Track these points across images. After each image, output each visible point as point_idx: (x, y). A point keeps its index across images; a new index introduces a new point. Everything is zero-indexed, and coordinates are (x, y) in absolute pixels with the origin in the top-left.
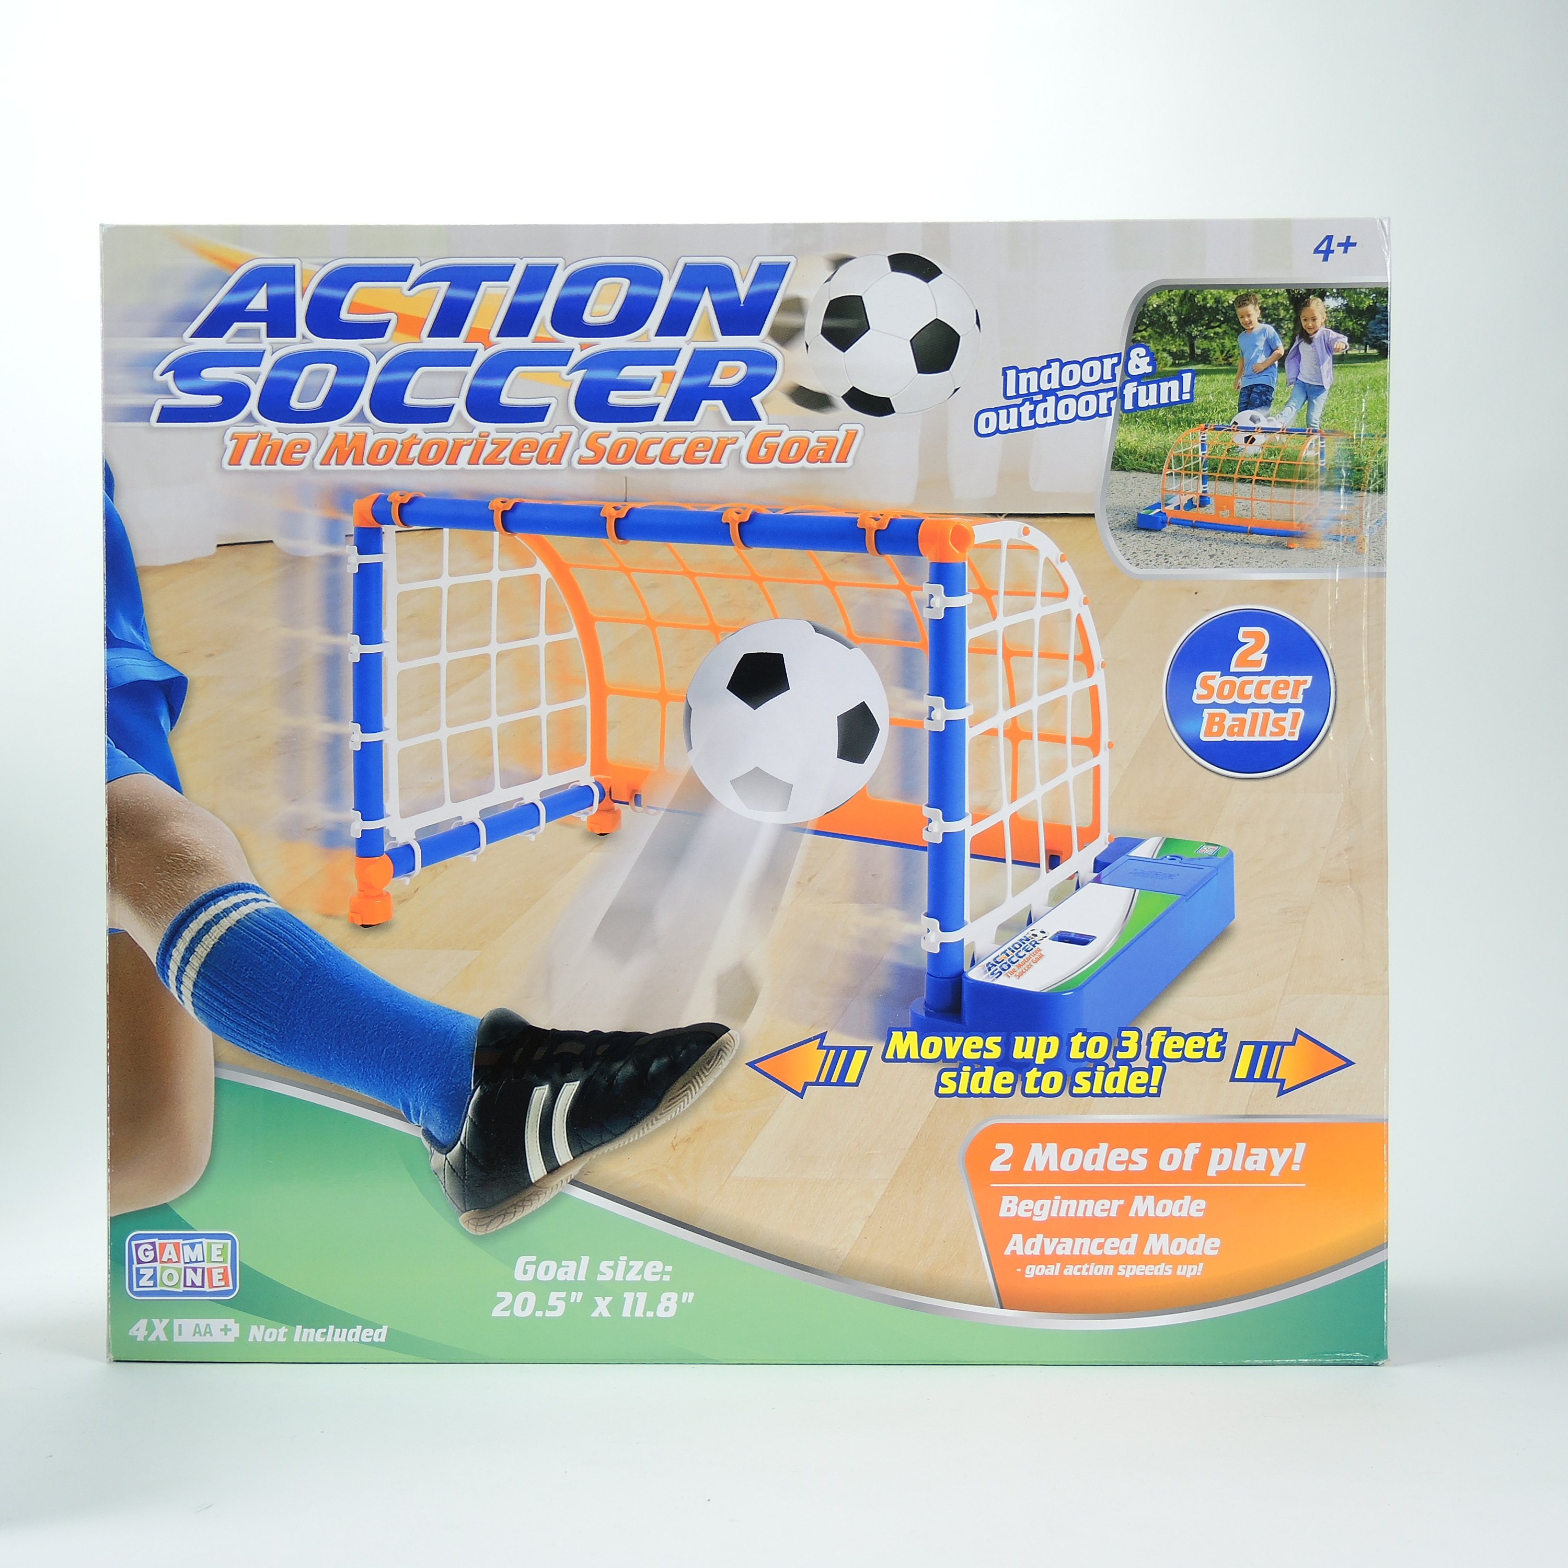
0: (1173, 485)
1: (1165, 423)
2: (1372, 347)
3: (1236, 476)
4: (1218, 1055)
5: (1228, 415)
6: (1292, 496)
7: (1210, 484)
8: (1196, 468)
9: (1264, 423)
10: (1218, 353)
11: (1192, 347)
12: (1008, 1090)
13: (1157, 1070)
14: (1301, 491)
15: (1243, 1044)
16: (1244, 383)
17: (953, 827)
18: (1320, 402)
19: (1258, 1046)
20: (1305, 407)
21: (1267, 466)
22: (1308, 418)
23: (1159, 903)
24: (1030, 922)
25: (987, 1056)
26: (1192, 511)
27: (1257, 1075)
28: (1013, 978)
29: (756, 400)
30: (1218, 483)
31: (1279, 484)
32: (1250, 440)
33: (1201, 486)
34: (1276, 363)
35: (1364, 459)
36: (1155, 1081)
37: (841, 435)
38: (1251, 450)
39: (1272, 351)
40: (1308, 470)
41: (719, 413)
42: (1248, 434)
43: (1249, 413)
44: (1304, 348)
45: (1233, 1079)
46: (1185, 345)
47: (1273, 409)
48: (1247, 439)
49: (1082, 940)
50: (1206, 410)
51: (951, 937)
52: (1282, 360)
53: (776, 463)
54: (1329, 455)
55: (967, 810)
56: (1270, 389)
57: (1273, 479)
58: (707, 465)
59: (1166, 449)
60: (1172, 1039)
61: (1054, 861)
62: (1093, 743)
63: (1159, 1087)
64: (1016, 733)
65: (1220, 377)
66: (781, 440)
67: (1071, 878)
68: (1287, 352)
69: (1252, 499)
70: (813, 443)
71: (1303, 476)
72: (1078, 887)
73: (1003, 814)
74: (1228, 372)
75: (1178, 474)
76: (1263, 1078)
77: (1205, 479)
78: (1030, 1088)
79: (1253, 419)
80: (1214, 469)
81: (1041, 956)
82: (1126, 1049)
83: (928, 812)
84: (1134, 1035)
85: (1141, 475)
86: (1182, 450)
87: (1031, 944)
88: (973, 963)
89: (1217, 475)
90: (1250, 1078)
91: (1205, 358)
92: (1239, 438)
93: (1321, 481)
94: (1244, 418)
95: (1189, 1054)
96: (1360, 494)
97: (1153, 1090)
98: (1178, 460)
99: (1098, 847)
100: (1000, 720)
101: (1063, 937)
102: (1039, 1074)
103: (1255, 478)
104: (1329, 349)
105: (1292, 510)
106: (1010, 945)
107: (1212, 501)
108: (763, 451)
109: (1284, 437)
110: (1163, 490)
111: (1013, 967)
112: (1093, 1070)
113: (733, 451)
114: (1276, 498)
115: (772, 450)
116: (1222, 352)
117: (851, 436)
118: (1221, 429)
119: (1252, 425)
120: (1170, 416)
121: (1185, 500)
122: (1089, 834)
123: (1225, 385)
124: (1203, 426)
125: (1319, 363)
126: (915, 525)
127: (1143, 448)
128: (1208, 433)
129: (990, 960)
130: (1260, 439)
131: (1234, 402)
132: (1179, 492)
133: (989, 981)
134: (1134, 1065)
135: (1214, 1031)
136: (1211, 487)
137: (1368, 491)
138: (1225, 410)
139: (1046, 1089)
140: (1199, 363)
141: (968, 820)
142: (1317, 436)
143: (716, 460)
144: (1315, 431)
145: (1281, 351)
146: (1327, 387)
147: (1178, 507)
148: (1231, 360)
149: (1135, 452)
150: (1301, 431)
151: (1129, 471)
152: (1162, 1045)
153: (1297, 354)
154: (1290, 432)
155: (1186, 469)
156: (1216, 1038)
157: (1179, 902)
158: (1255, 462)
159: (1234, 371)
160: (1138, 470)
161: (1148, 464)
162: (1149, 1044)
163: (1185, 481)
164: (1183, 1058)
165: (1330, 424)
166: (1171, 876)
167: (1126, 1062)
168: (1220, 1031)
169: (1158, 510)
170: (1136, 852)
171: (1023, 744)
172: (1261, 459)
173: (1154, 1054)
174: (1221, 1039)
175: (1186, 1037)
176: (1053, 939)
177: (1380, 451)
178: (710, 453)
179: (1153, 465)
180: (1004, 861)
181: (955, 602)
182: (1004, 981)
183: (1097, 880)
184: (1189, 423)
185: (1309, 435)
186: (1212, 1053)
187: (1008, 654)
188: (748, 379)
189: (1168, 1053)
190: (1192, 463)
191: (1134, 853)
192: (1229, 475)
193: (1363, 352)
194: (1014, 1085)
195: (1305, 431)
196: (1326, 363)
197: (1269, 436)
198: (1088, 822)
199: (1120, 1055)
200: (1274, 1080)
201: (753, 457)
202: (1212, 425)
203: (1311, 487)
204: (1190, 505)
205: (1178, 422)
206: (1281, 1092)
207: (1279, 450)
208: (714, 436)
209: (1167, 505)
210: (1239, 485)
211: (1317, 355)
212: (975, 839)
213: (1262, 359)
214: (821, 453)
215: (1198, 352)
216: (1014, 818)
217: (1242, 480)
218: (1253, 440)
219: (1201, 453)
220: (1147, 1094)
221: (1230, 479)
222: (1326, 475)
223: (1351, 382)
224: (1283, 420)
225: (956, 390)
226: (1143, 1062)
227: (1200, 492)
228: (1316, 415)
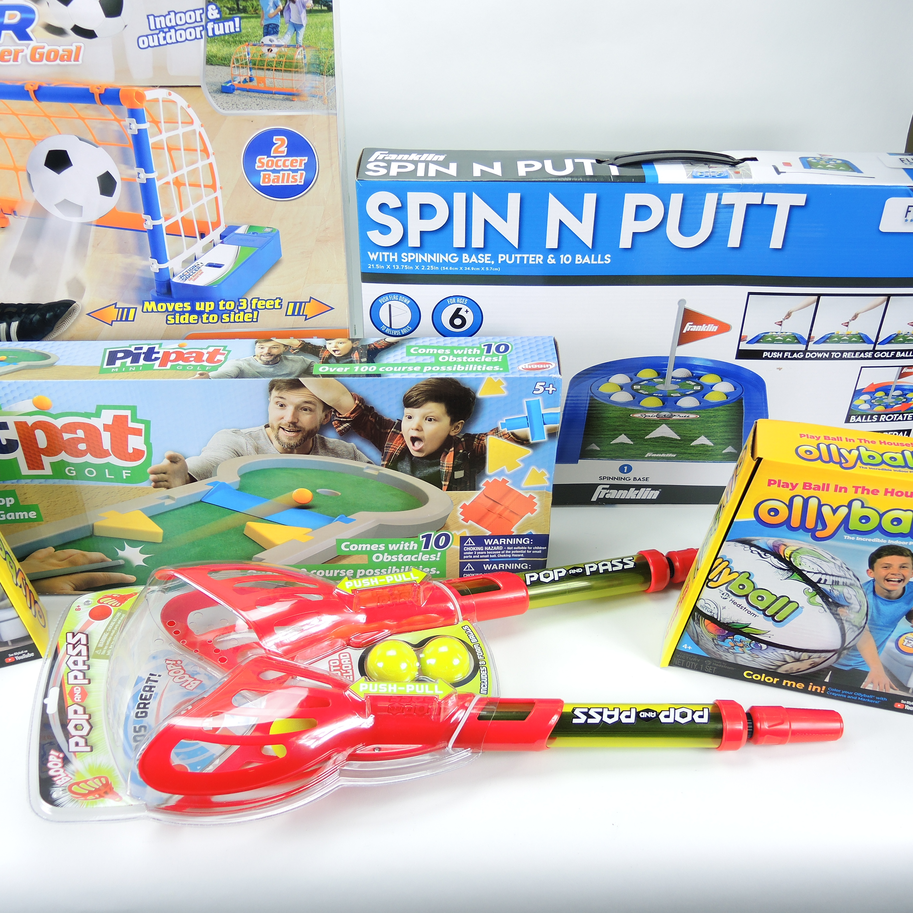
0: (236, 72)
1: (229, 42)
2: (324, 6)
3: (265, 67)
4: (279, 307)
5: (258, 38)
6: (292, 77)
7: (253, 71)
8: (246, 64)
9: (276, 42)
10: (251, 8)
11: (238, 5)
12: (196, 322)
13: (256, 313)
14: (296, 74)
15: (289, 303)
16: (264, 23)
17: (157, 223)
18: (302, 32)
19: (295, 303)
20: (295, 35)
21: (279, 63)
22: (297, 40)
23: (249, 251)
24: (195, 259)
25: (185, 309)
26: (246, 84)
27: (296, 314)
28: (191, 281)
29: (28, 30)
30: (257, 71)
31: (285, 71)
32: (270, 50)
33: (249, 72)
34: (279, 13)
35: (324, 60)
36: (255, 317)
37: (74, 48)
38: (271, 55)
39: (277, 7)
40: (299, 64)
41: (12, 37)
42: (269, 48)
43: (268, 37)
44: (292, 5)
45: (286, 315)
46: (234, 4)
47: (279, 35)
48: (268, 50)
49: (219, 266)
50: (248, 36)
51: (163, 266)
52: (282, 12)
53: (45, 62)
54: (308, 58)
55: (162, 216)
56: (277, 26)
57: (283, 68)
58: (11, 62)
59: (231, 55)
60: (260, 302)
61: (202, 236)
62: (213, 187)
63: (257, 319)
64: (178, 183)
65: (253, 20)
66: (45, 51)
67: (211, 242)
68: (284, 8)
69: (274, 78)
70: (61, 52)
71: (296, 67)
72: (214, 246)
73: (178, 217)
74: (256, 17)
75: (238, 67)
76: (299, 314)
77: (251, 69)
78: (205, 320)
79: (270, 40)
80: (255, 64)
81: (202, 272)
82: (242, 306)
83: (144, 217)
84: (245, 301)
85: (220, 67)
86: (239, 55)
87: (197, 268)
88: (174, 276)
89: (256, 67)
90: (293, 314)
91: (245, 10)
92: (265, 49)
93: (305, 70)
94: (266, 40)
95: (268, 307)
96: (323, 76)
97: (255, 320)
98: (237, 60)
99: (221, 229)
100: (170, 177)
101: (210, 265)
102: (208, 316)
103: (274, 68)
104: (304, 6)
105: (293, 84)
106: (188, 268)
107: (255, 79)
108: (37, 56)
109: (286, 49)
110: (232, 74)
111: (191, 277)
112: (230, 314)
113: (23, 56)
114: (285, 78)
115: (42, 55)
116: (253, 7)
117: (79, 49)
118: (255, 45)
119: (270, 43)
120: (231, 39)
121: (242, 79)
122: (216, 225)
123: (256, 24)
124: (247, 43)
125: (299, 13)
126: (117, 91)
127: (220, 55)
128: (250, 47)
129: (181, 274)
130: (275, 50)
131: (261, 32)
132: (239, 75)
133: (182, 282)
134: (246, 311)
135: (277, 298)
136: (254, 73)
137: (327, 76)
138: (256, 36)
139: (211, 320)
140: (242, 13)
141: (163, 219)
142: (301, 49)
143: (16, 60)
144: (300, 46)
145: (281, 7)
146: (304, 25)
147: (240, 82)
148: (257, 11)
149: (216, 56)
150: (294, 46)
151: (215, 65)
152: (257, 304)
153: (289, 8)
154: (288, 46)
155: (241, 64)
156: (278, 301)
157: (257, 250)
158: (273, 61)
159: (259, 17)
160: (219, 65)
161: (223, 62)
162: (251, 304)
163: (241, 70)
164: (266, 308)
165: (307, 43)
166: (253, 241)
167: (243, 310)
168: (280, 298)
169: (230, 84)
170: (237, 231)
171: (182, 188)
172: (276, 59)
173: (254, 307)
174: (280, 301)
175: (266, 301)
176: (206, 266)
177: (331, 57)
178: (12, 57)
179: (226, 62)
180: (181, 236)
181: (142, 126)
182: (187, 282)
183: (222, 243)
184: (240, 42)
185: (298, 48)
186: (277, 306)
187: (170, 150)
188: (22, 20)
189: (259, 307)
190: (244, 62)
191: (236, 232)
192: (262, 67)
193: (320, 8)
194: (198, 320)
195: (296, 46)
196: (303, 13)
197: (279, 49)
198: (215, 219)
199: (240, 308)
200: (303, 315)
201: (33, 59)
202: (251, 43)
203: (301, 73)
204: (245, 81)
205: (235, 42)
206: (306, 319)
207: (284, 55)
208: (12, 48)
209: (234, 81)
210: (267, 72)
211: (298, 9)
212: (167, 227)
213: (272, 11)
214: (66, 57)
215: (241, 7)
216: (183, 218)
217: (268, 70)
218: (272, 50)
219: (247, 57)
220: (252, 321)
221: (263, 69)
222: (307, 67)
223: (316, 23)
224: (285, 41)
225: (126, 26)
226: (249, 310)
227: (249, 75)
228: (300, 38)
